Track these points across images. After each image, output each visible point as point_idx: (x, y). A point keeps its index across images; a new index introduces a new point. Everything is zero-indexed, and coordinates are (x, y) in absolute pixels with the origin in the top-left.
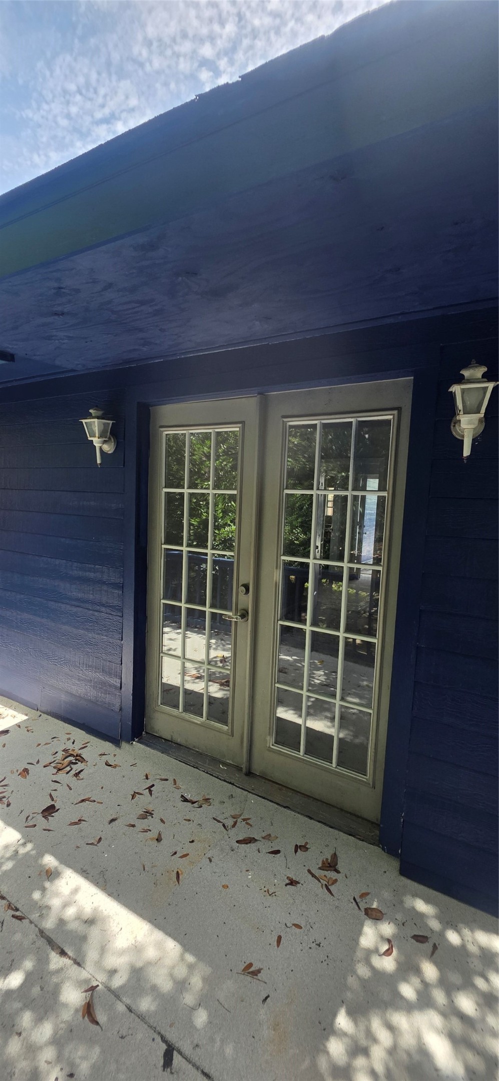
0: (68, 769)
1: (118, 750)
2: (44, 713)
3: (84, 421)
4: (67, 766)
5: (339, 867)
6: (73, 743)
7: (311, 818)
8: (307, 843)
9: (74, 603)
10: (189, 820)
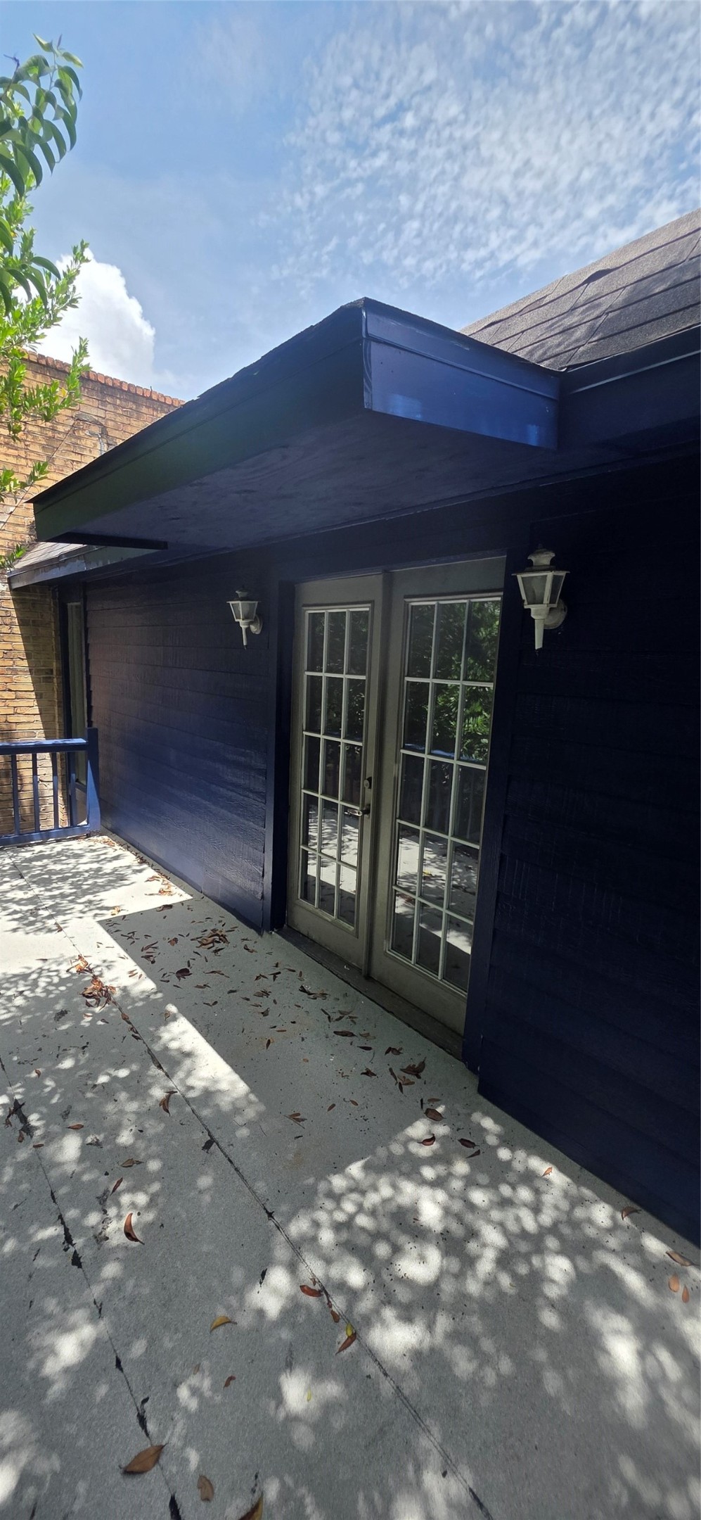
0: (211, 945)
1: (260, 938)
2: (207, 896)
3: (231, 603)
4: (210, 943)
5: (422, 1074)
6: (223, 926)
7: (410, 1026)
8: (401, 1049)
9: (230, 787)
10: (300, 1007)
